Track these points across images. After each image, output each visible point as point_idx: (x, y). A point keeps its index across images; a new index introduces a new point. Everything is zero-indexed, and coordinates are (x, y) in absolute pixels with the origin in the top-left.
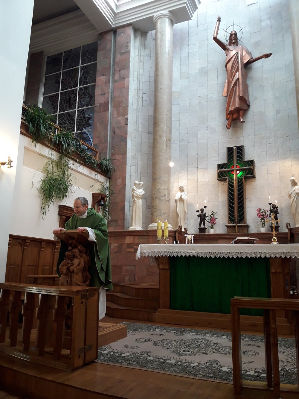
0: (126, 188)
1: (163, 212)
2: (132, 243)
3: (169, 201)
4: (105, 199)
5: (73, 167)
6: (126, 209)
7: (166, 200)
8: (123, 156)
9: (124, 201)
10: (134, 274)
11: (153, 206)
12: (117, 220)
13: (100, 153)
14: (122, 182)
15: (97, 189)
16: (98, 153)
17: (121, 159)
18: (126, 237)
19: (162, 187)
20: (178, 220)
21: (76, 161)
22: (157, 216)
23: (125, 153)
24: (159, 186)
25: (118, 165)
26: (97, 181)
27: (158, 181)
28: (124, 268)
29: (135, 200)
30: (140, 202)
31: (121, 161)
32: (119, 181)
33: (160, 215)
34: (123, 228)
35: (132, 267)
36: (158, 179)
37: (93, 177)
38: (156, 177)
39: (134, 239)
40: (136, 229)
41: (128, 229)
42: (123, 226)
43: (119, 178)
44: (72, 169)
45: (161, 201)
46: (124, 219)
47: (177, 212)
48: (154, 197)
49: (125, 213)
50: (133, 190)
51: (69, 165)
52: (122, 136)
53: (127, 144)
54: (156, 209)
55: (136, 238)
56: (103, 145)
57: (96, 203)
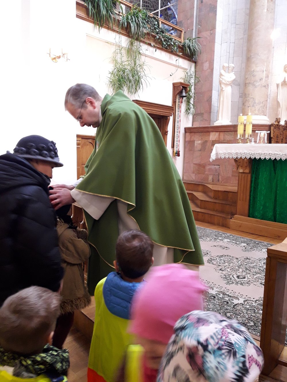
0: (214, 74)
1: (257, 102)
2: (216, 140)
3: (266, 86)
4: (187, 89)
5: (147, 53)
6: (213, 100)
7: (262, 85)
8: (212, 32)
9: (211, 90)
10: (218, 174)
11: (245, 94)
12: (203, 114)
13: (185, 32)
14: (210, 65)
15: (179, 77)
16: (183, 32)
17: (208, 36)
18: (211, 133)
19: (258, 69)
20: (279, 110)
21: (150, 44)
22: (249, 107)
23: (214, 28)
24: (254, 67)
25: (205, 44)
26: (178, 67)
27: (253, 60)
28: (208, 167)
29: (222, 88)
30: (228, 90)
31: (209, 38)
32: (206, 65)
33: (253, 106)
34: (209, 123)
35: (216, 166)
36: (253, 57)
37: (174, 62)
38: (251, 56)
39: (219, 135)
40: (222, 123)
41: (214, 124)
42: (209, 120)
43: (206, 61)
44: (146, 56)
45: (256, 87)
46: (210, 112)
47: (278, 100)
48: (247, 82)
49: (212, 105)
50: (221, 75)
51: (141, 52)
52: (210, 4)
53: (216, 15)
54: (248, 98)
55: (222, 134)
56: (189, 21)
57: (177, 95)
